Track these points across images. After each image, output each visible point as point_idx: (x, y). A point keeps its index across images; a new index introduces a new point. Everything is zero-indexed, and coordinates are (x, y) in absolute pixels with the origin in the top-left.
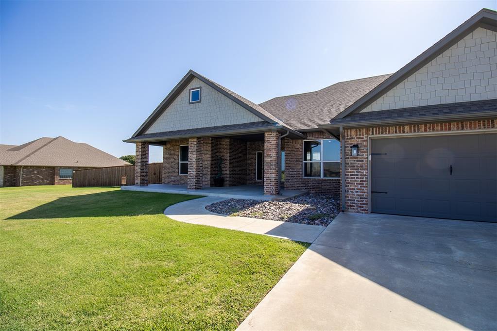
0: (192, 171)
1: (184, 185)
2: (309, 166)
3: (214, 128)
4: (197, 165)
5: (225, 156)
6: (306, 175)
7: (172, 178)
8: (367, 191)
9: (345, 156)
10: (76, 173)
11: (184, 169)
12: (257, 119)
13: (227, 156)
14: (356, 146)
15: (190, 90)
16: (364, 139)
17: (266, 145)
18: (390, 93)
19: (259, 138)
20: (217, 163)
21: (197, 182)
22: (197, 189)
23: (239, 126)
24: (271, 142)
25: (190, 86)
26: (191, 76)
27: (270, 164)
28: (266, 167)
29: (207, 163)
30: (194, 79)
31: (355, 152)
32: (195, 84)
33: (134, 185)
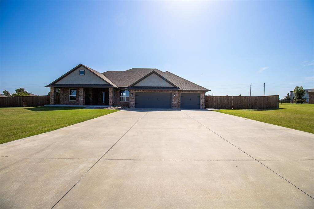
0: (81, 99)
2: (122, 98)
3: (91, 85)
4: (83, 97)
5: (91, 94)
6: (121, 101)
7: (66, 102)
8: (134, 103)
9: (130, 95)
13: (92, 94)
14: (132, 94)
15: (80, 70)
16: (134, 92)
17: (110, 91)
18: (139, 83)
24: (111, 91)
25: (79, 69)
26: (81, 65)
27: (110, 97)
28: (109, 98)
30: (81, 67)
31: (132, 95)
32: (81, 68)
33: (50, 104)
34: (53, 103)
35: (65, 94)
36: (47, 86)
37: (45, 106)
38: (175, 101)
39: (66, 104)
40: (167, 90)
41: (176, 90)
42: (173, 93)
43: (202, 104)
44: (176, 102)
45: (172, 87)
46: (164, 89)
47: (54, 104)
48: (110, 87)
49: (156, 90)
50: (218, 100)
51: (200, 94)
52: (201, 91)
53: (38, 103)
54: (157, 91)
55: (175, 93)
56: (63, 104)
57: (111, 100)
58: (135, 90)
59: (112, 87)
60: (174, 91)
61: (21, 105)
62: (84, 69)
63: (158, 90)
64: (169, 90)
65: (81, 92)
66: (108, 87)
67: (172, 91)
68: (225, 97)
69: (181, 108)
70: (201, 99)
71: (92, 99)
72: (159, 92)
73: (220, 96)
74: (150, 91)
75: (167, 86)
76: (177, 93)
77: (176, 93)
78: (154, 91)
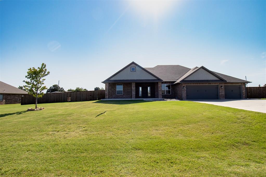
34: (107, 97)
35: (113, 89)
38: (222, 92)
39: (114, 98)
40: (215, 83)
41: (222, 83)
43: (244, 95)
46: (212, 82)
47: (109, 98)
48: (159, 81)
49: (204, 83)
50: (252, 91)
51: (240, 85)
52: (242, 83)
53: (82, 98)
56: (111, 98)
57: (160, 93)
58: (186, 83)
59: (161, 81)
61: (66, 100)
62: (136, 66)
63: (207, 83)
65: (133, 87)
66: (157, 81)
67: (219, 84)
68: (257, 88)
70: (241, 90)
72: (207, 85)
74: (199, 84)
75: (214, 80)
77: (223, 85)
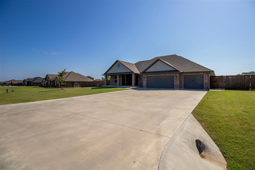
0: (118, 82)
1: (117, 85)
3: (122, 73)
4: (119, 80)
10: (82, 83)
11: (116, 81)
12: (131, 71)
13: (126, 78)
14: (144, 77)
18: (149, 69)
19: (131, 75)
20: (123, 80)
21: (119, 84)
22: (119, 86)
23: (127, 72)
24: (133, 76)
25: (117, 63)
26: (117, 61)
27: (133, 80)
29: (121, 80)
32: (118, 63)
33: (104, 85)
34: (105, 84)
35: (113, 79)
36: (103, 75)
37: (102, 86)
39: (113, 85)
42: (175, 75)
43: (206, 85)
44: (178, 83)
45: (174, 70)
46: (167, 72)
47: (106, 85)
51: (203, 74)
52: (204, 72)
54: (162, 74)
55: (177, 75)
57: (133, 82)
60: (176, 74)
62: (120, 63)
64: (171, 73)
65: (118, 78)
67: (174, 73)
69: (184, 88)
70: (204, 80)
71: (126, 82)
72: (163, 75)
73: (233, 76)
74: (156, 74)
75: (170, 70)
76: (178, 75)
78: (159, 74)
